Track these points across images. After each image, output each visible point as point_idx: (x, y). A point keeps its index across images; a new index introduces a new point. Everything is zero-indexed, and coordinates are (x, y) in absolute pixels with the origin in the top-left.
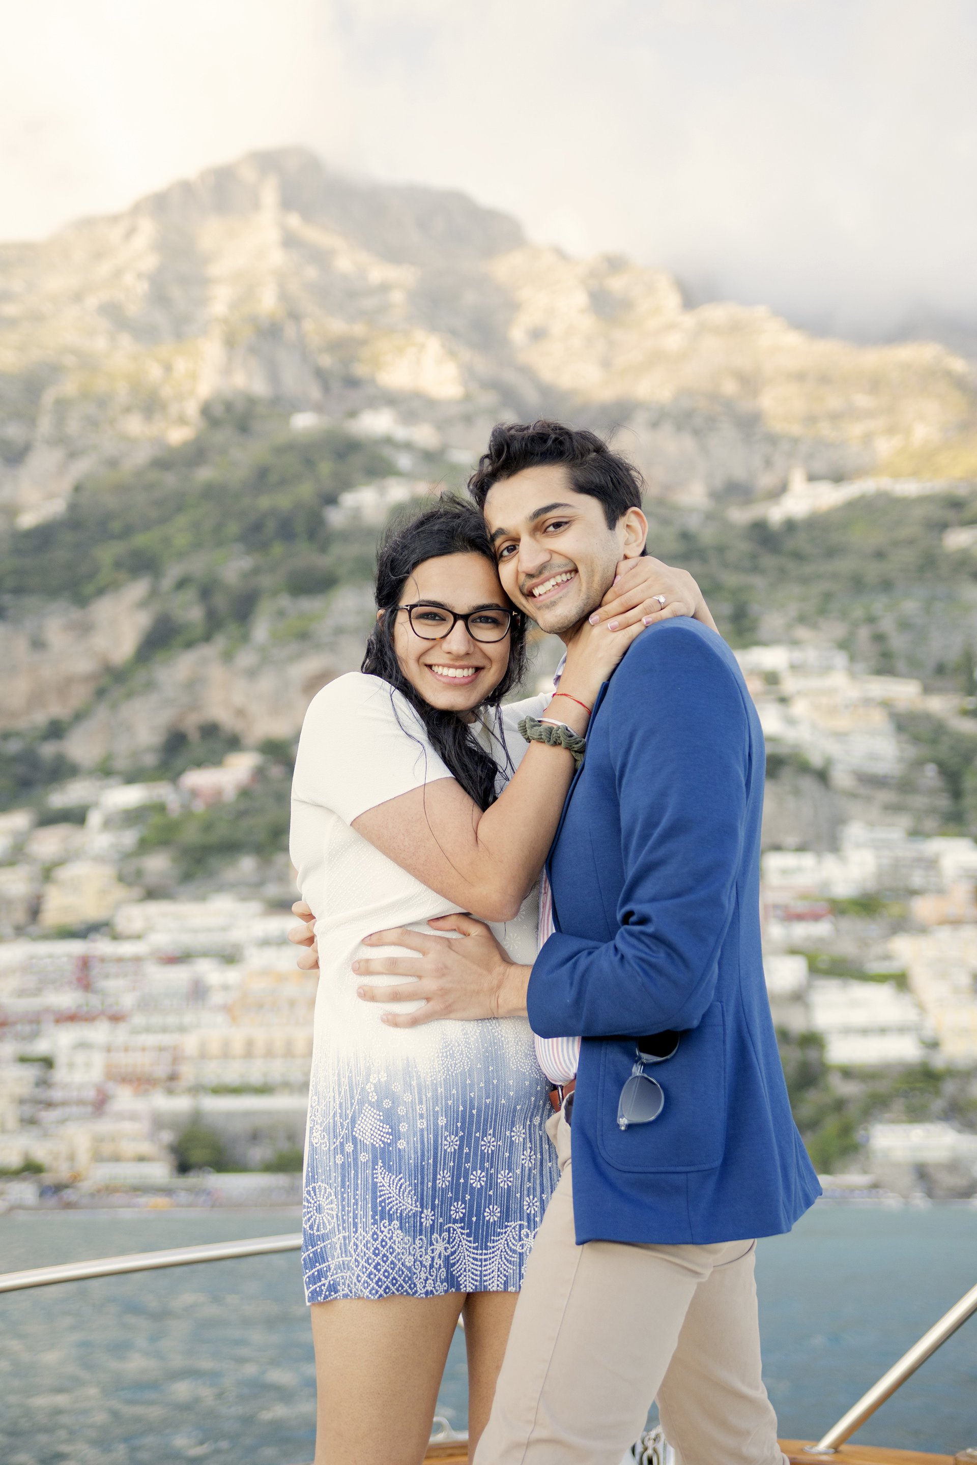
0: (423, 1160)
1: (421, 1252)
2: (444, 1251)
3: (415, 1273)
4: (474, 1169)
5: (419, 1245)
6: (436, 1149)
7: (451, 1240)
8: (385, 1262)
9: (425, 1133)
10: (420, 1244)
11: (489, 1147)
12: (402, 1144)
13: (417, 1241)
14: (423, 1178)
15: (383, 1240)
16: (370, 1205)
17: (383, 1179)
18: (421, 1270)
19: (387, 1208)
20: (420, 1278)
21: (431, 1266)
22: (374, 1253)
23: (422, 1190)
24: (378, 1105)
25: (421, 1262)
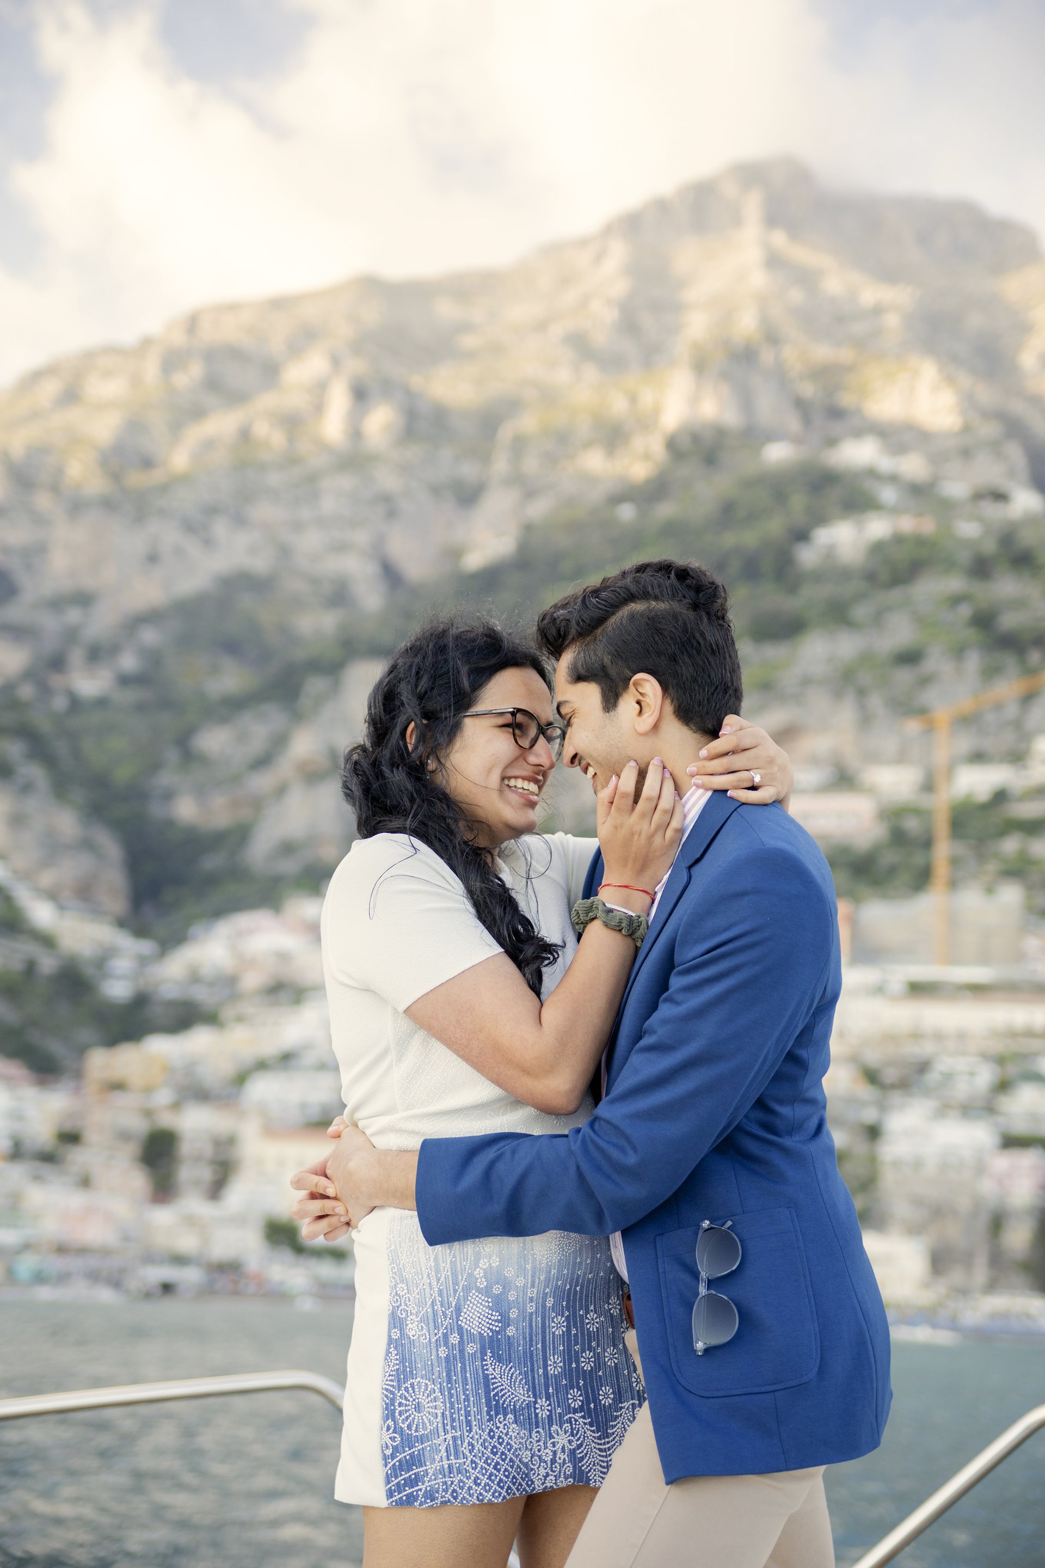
0: (531, 1345)
1: (539, 1445)
2: (568, 1444)
3: (532, 1469)
4: (583, 1351)
5: (536, 1439)
6: (544, 1332)
7: (575, 1432)
8: (504, 1460)
9: (534, 1316)
10: (537, 1437)
11: (593, 1324)
12: (511, 1331)
13: (534, 1435)
14: (532, 1365)
15: (499, 1437)
16: (484, 1401)
17: (494, 1370)
18: (540, 1465)
19: (501, 1402)
20: (539, 1475)
21: (553, 1461)
22: (492, 1452)
23: (533, 1378)
24: (487, 1291)
25: (540, 1457)
